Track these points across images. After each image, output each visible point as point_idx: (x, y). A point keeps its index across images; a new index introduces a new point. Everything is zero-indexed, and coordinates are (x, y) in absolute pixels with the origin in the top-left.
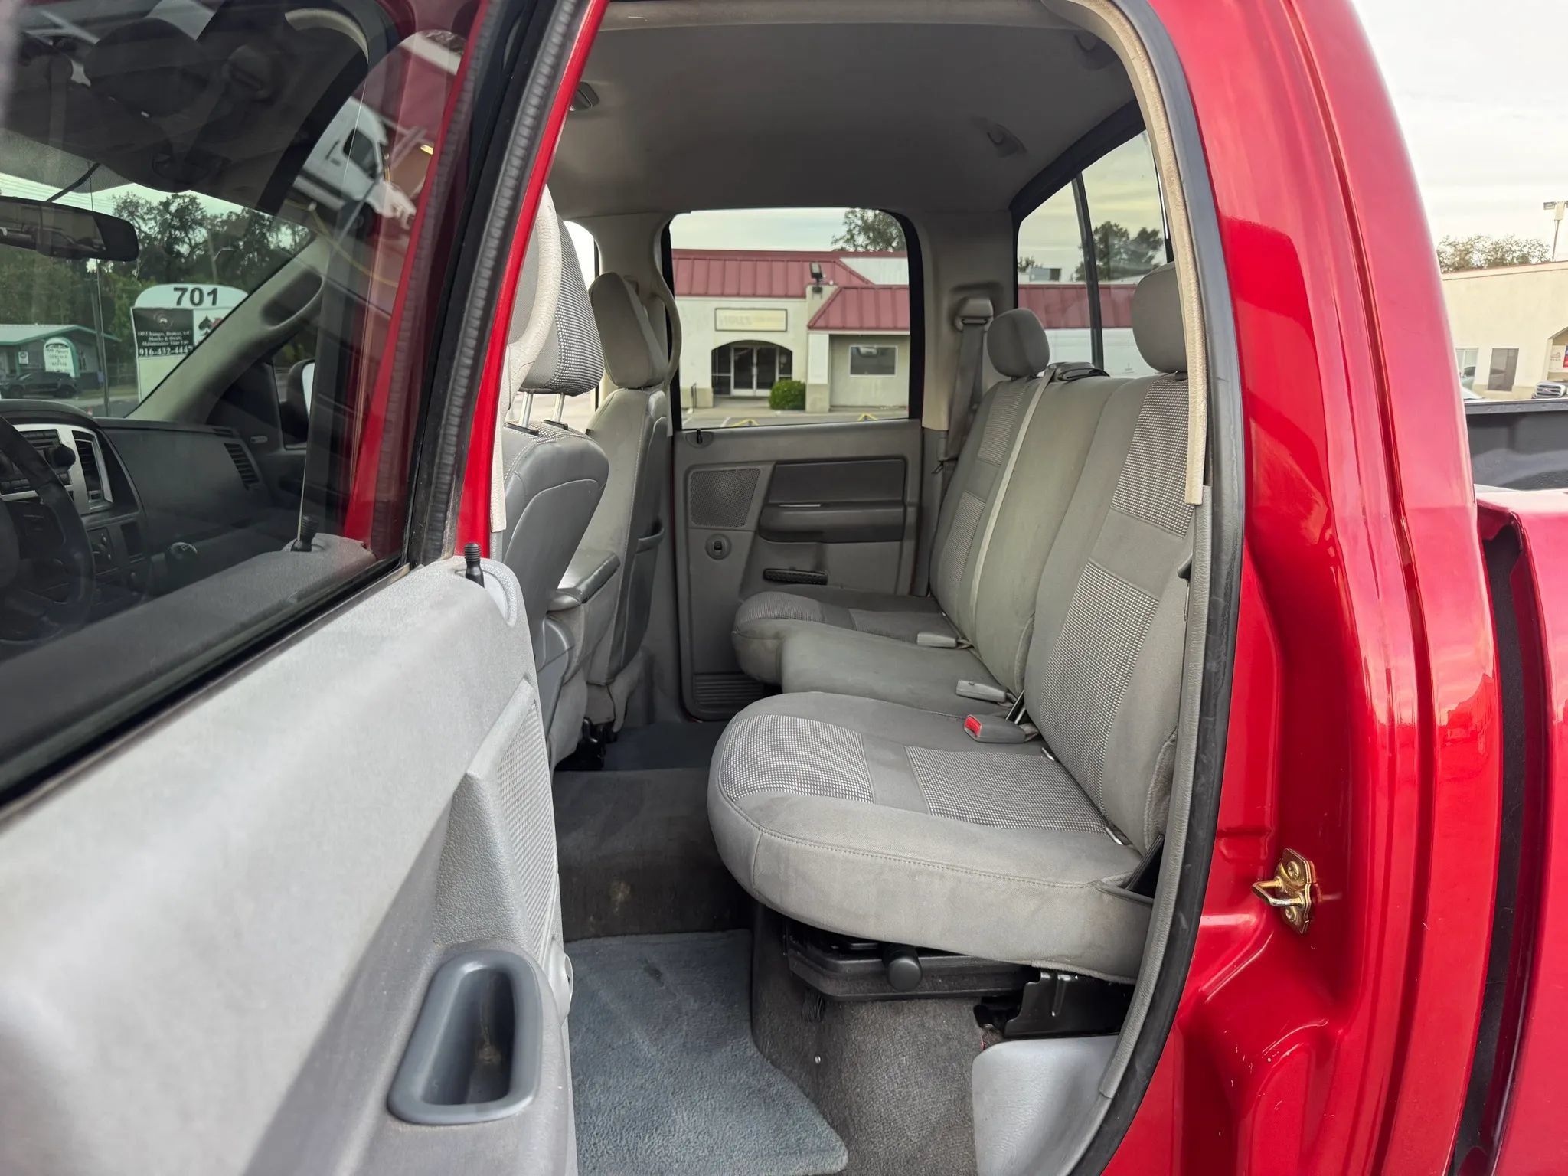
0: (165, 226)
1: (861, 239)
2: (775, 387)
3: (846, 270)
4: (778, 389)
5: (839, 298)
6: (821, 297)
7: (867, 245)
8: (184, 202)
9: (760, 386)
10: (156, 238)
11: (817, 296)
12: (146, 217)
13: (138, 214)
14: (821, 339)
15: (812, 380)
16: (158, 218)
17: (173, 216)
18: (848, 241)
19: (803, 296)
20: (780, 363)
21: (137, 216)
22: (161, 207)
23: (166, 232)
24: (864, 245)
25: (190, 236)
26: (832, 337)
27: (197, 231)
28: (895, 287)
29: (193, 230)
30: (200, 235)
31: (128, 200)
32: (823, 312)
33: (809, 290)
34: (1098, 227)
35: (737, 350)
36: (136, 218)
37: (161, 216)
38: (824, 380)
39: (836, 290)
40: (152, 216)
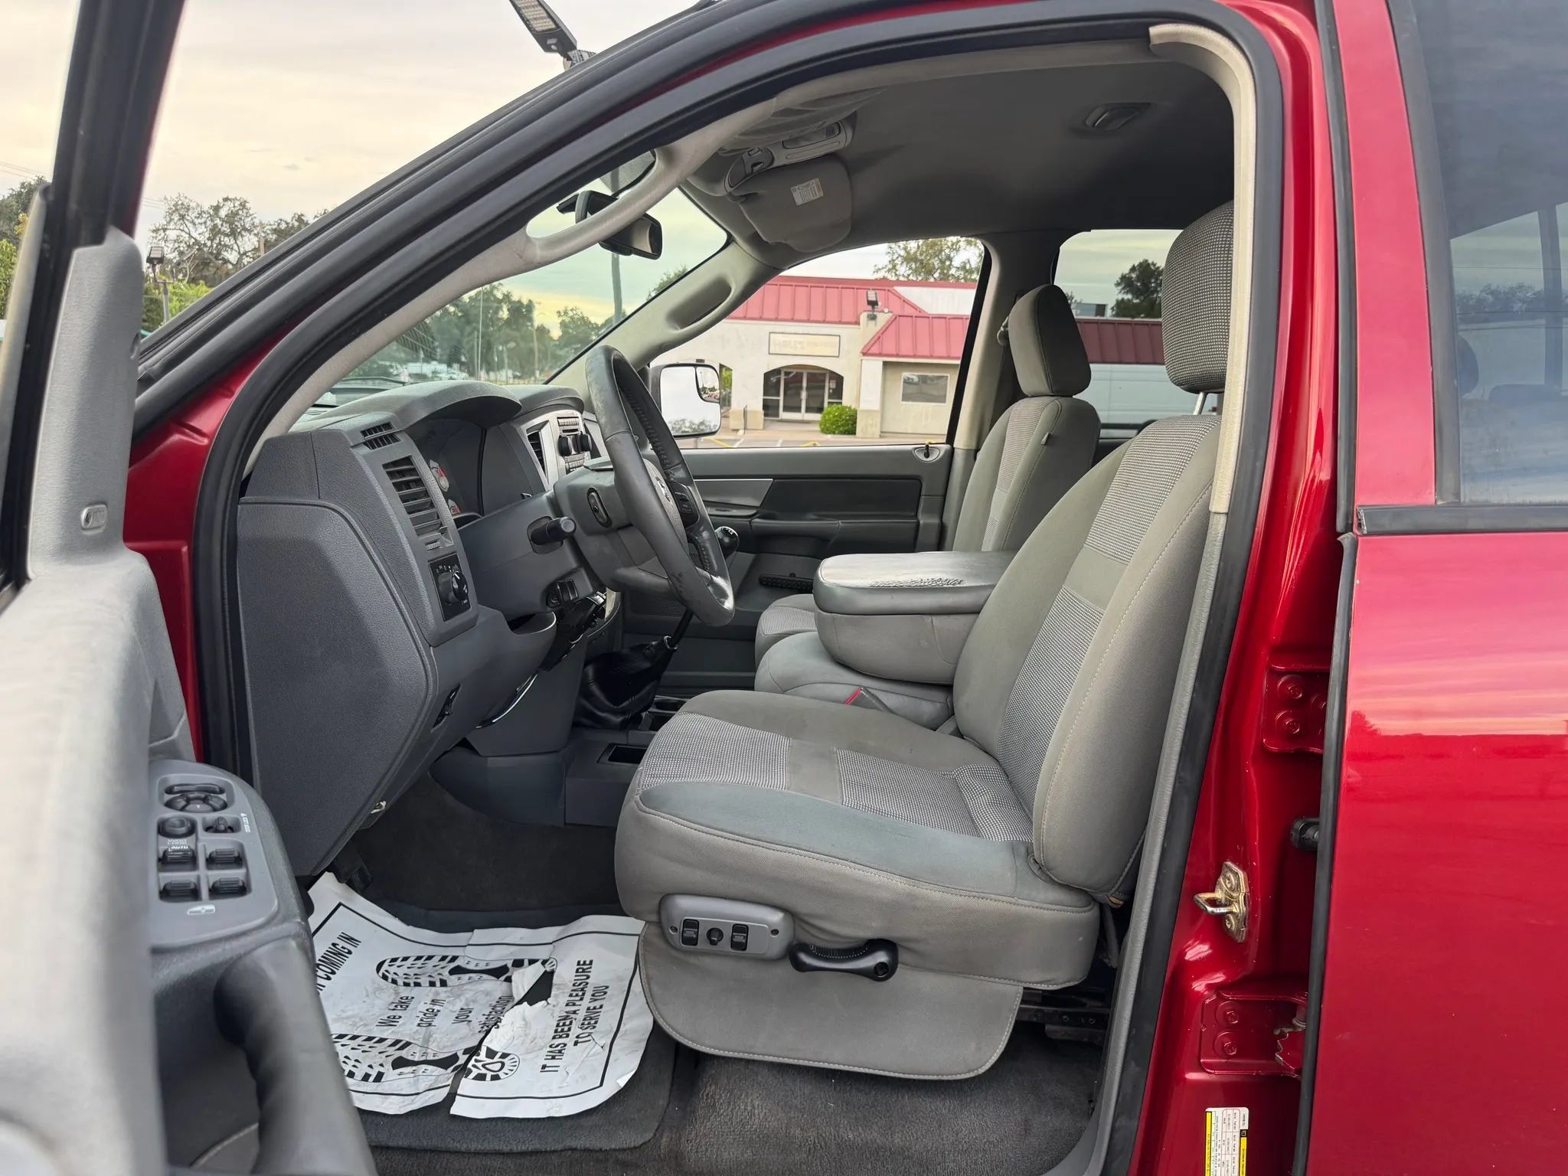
0: (215, 232)
1: (903, 270)
2: (825, 411)
3: (900, 298)
4: (829, 413)
5: (893, 326)
6: (876, 324)
7: (909, 275)
8: (234, 207)
9: (809, 410)
10: (205, 244)
11: (872, 323)
12: (197, 221)
13: (189, 218)
14: (875, 365)
15: (863, 406)
16: (209, 223)
17: (223, 221)
18: (889, 270)
19: (857, 323)
20: (829, 389)
21: (188, 220)
22: (211, 212)
23: (214, 238)
24: (906, 275)
25: (238, 242)
26: (885, 364)
27: (246, 239)
28: (948, 317)
29: (242, 236)
30: (249, 242)
31: (180, 203)
32: (878, 338)
33: (863, 317)
34: (1136, 265)
35: (787, 374)
36: (186, 221)
37: (212, 221)
38: (876, 406)
39: (891, 318)
40: (203, 220)
